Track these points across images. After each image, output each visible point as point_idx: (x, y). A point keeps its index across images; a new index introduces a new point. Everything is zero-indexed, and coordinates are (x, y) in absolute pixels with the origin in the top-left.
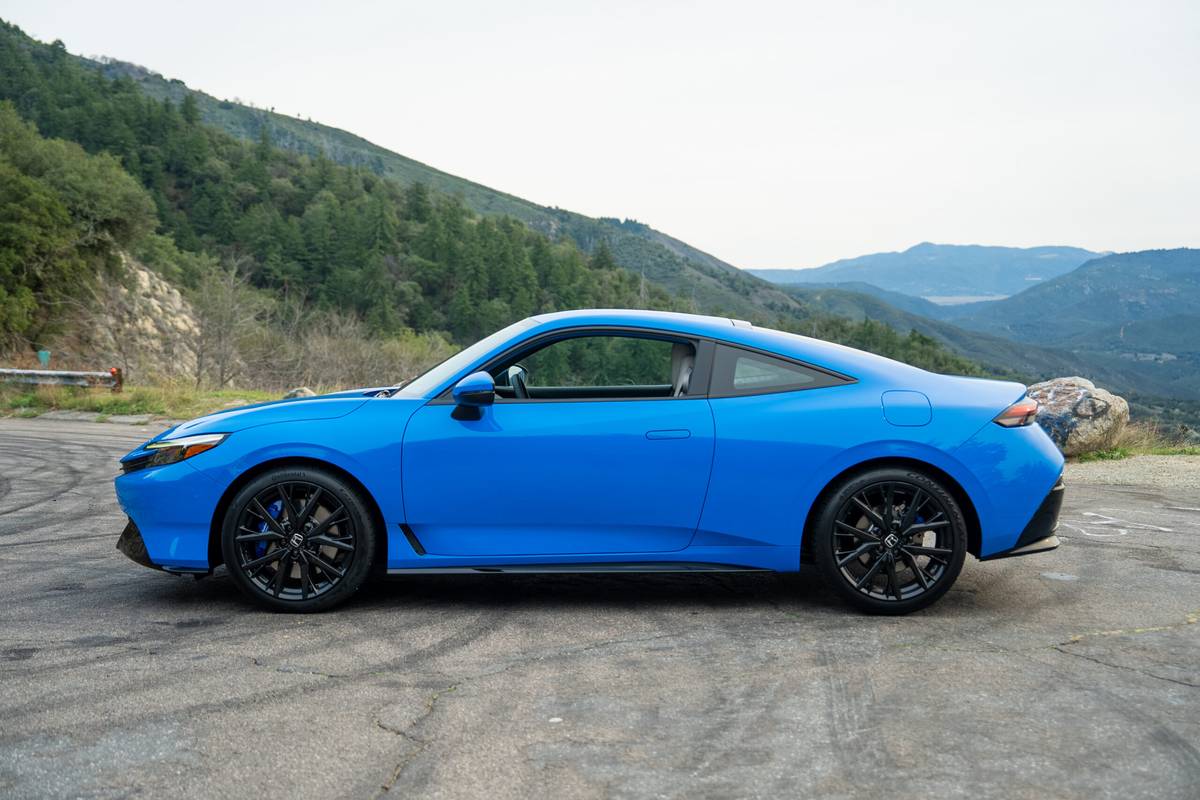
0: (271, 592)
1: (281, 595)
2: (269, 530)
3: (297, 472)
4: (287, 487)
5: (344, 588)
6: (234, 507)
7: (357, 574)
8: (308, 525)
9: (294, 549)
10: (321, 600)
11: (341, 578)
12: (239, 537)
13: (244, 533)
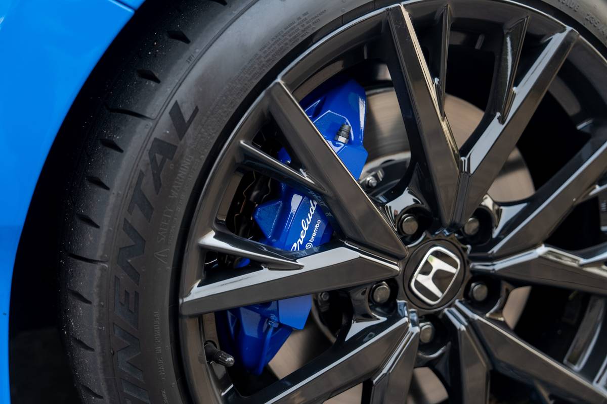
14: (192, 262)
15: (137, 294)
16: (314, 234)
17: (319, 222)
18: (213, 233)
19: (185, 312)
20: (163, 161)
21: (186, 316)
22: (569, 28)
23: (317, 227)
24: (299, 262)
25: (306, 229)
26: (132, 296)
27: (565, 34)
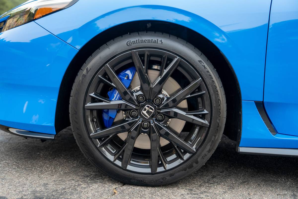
0: (119, 163)
1: (129, 167)
2: (120, 99)
3: (154, 39)
4: (142, 56)
5: (195, 165)
6: (85, 72)
7: (209, 151)
8: (161, 96)
9: (145, 120)
10: (171, 175)
11: (193, 154)
12: (89, 105)
13: (94, 100)
14: (89, 99)
15: (77, 103)
16: (117, 98)
17: (119, 95)
18: (94, 93)
19: (86, 108)
20: (84, 78)
21: (86, 109)
22: (178, 57)
23: (118, 96)
24: (111, 102)
25: (116, 96)
26: (76, 103)
27: (177, 59)
